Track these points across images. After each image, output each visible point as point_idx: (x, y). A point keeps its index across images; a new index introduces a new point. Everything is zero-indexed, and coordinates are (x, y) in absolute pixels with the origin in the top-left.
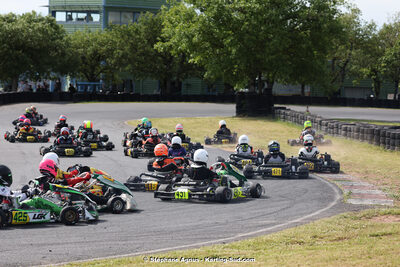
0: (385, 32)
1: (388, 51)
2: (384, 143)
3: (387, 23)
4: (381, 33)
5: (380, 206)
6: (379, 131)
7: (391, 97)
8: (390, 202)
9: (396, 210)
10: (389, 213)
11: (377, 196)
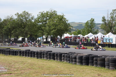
0: (4, 21)
1: (5, 27)
2: (4, 53)
3: (5, 19)
4: (3, 22)
5: (3, 72)
6: (3, 50)
7: (6, 40)
8: (6, 70)
9: (8, 73)
10: (6, 74)
11: (2, 69)
